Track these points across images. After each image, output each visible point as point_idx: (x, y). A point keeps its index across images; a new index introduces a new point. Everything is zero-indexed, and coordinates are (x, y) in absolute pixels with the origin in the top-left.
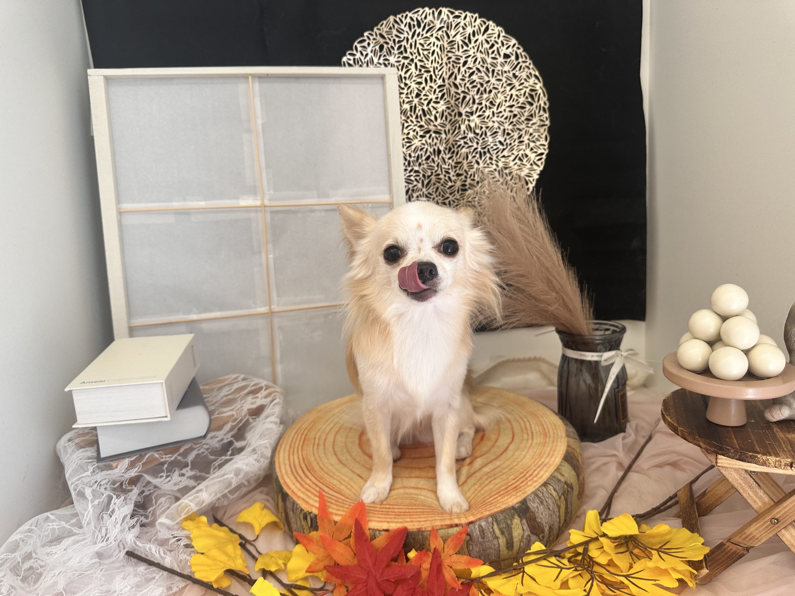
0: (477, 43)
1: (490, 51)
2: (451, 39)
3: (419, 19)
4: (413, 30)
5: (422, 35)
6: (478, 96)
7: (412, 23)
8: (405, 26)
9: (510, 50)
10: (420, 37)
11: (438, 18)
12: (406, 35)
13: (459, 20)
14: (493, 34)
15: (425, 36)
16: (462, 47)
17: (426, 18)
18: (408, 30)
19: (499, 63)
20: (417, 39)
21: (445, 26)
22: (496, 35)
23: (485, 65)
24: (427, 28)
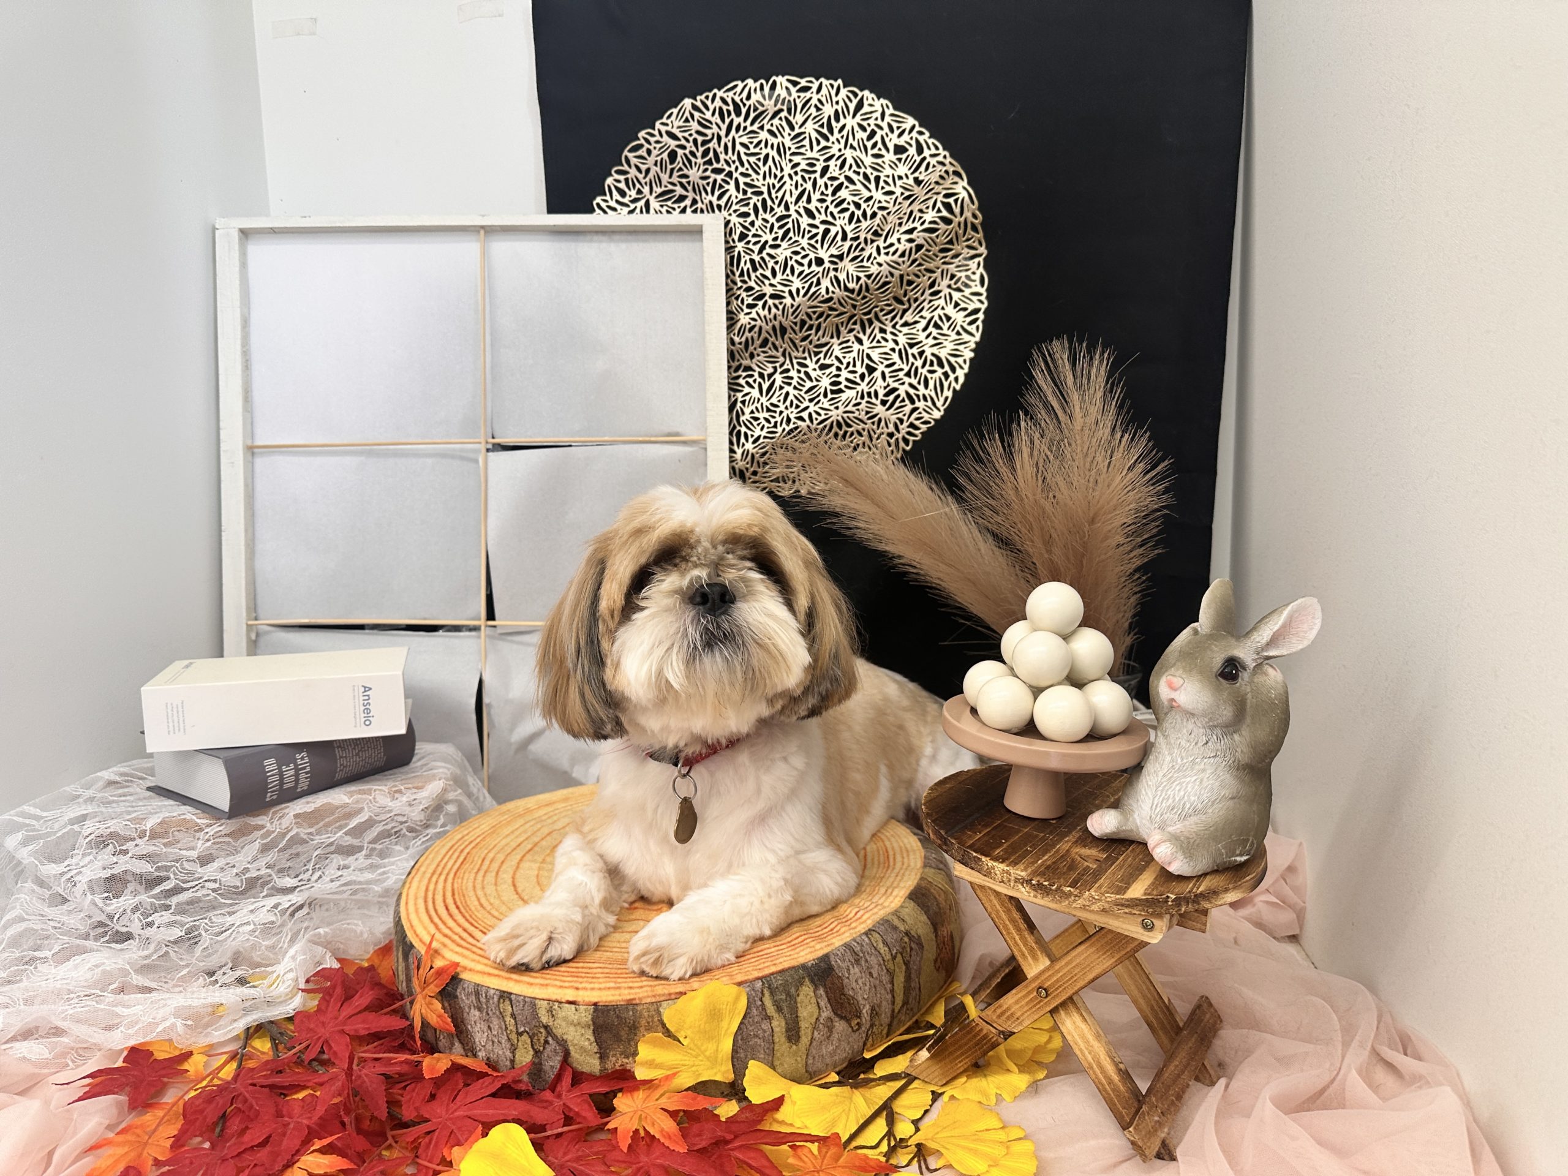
0: (845, 133)
1: (869, 144)
2: (797, 131)
3: (737, 99)
4: (727, 121)
5: (745, 128)
6: (853, 225)
7: (725, 108)
8: (713, 114)
9: (906, 137)
10: (741, 133)
11: (770, 97)
12: (715, 129)
13: (808, 95)
14: (871, 112)
15: (749, 129)
16: (818, 143)
17: (749, 97)
18: (719, 121)
19: (887, 162)
20: (736, 137)
21: (785, 108)
22: (878, 115)
23: (862, 171)
24: (752, 115)
